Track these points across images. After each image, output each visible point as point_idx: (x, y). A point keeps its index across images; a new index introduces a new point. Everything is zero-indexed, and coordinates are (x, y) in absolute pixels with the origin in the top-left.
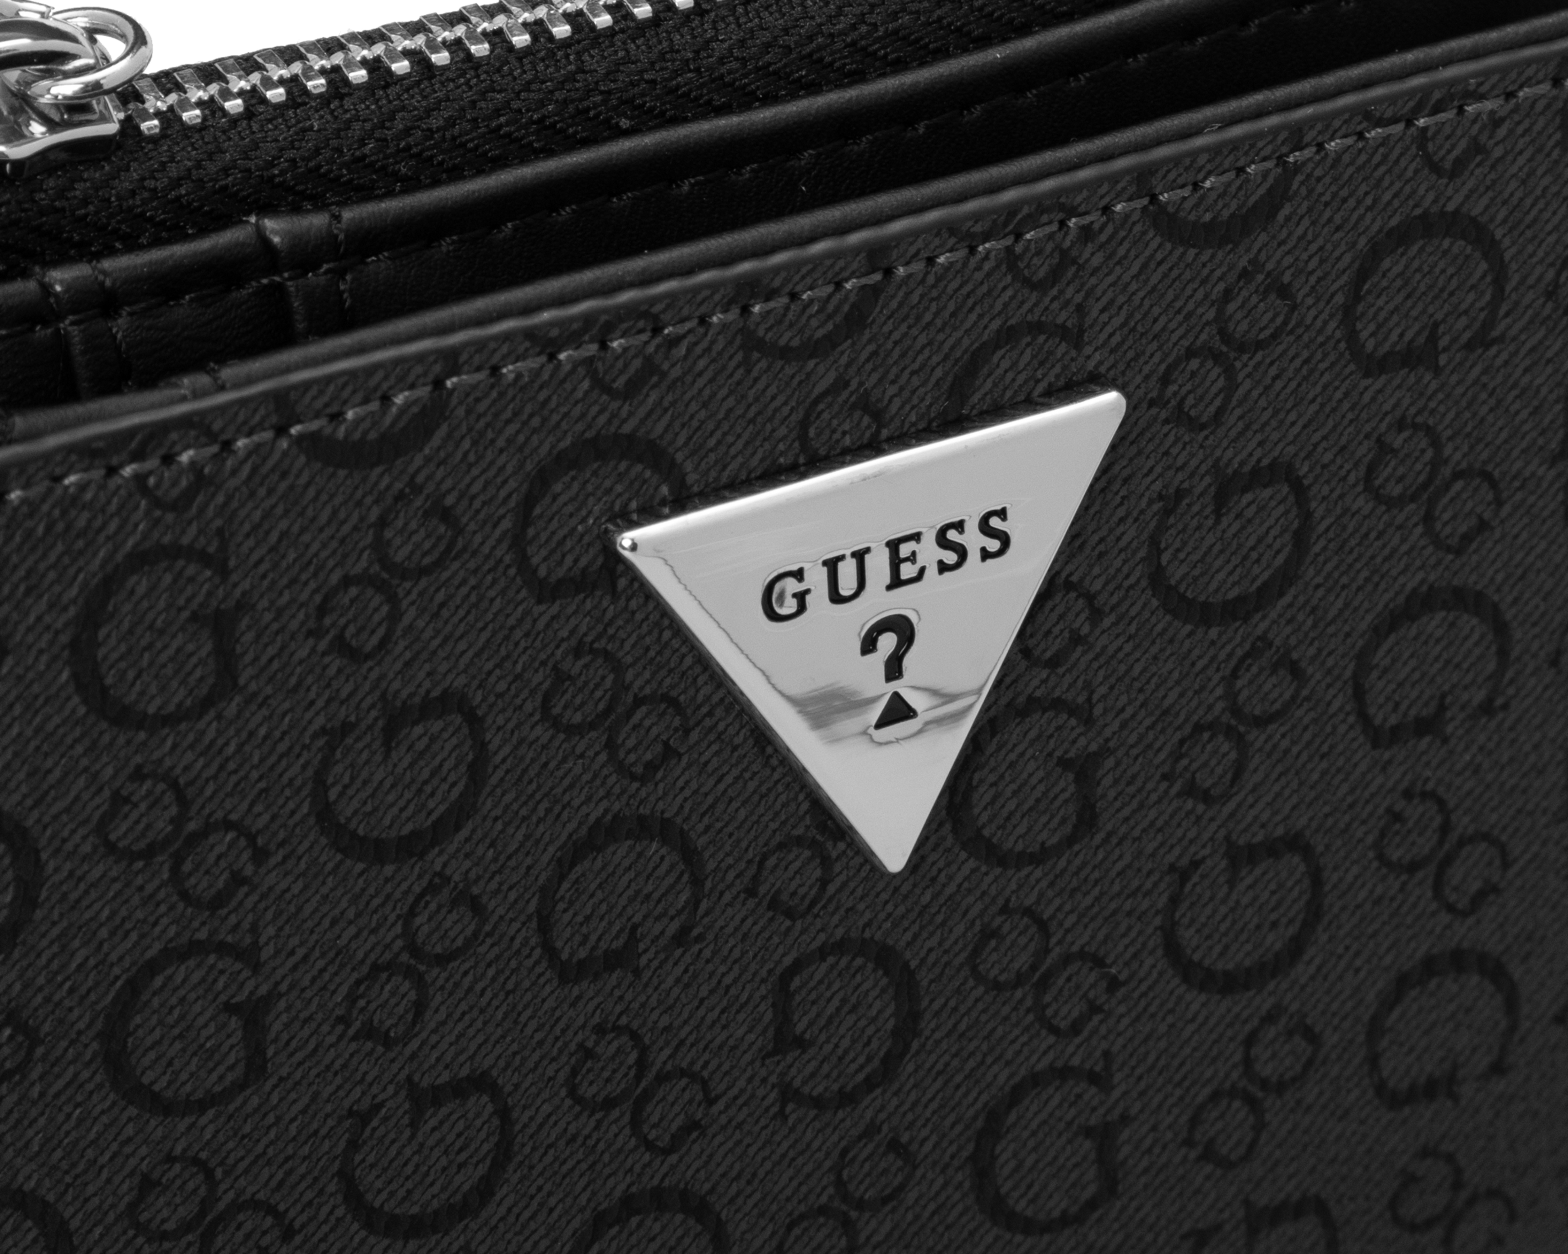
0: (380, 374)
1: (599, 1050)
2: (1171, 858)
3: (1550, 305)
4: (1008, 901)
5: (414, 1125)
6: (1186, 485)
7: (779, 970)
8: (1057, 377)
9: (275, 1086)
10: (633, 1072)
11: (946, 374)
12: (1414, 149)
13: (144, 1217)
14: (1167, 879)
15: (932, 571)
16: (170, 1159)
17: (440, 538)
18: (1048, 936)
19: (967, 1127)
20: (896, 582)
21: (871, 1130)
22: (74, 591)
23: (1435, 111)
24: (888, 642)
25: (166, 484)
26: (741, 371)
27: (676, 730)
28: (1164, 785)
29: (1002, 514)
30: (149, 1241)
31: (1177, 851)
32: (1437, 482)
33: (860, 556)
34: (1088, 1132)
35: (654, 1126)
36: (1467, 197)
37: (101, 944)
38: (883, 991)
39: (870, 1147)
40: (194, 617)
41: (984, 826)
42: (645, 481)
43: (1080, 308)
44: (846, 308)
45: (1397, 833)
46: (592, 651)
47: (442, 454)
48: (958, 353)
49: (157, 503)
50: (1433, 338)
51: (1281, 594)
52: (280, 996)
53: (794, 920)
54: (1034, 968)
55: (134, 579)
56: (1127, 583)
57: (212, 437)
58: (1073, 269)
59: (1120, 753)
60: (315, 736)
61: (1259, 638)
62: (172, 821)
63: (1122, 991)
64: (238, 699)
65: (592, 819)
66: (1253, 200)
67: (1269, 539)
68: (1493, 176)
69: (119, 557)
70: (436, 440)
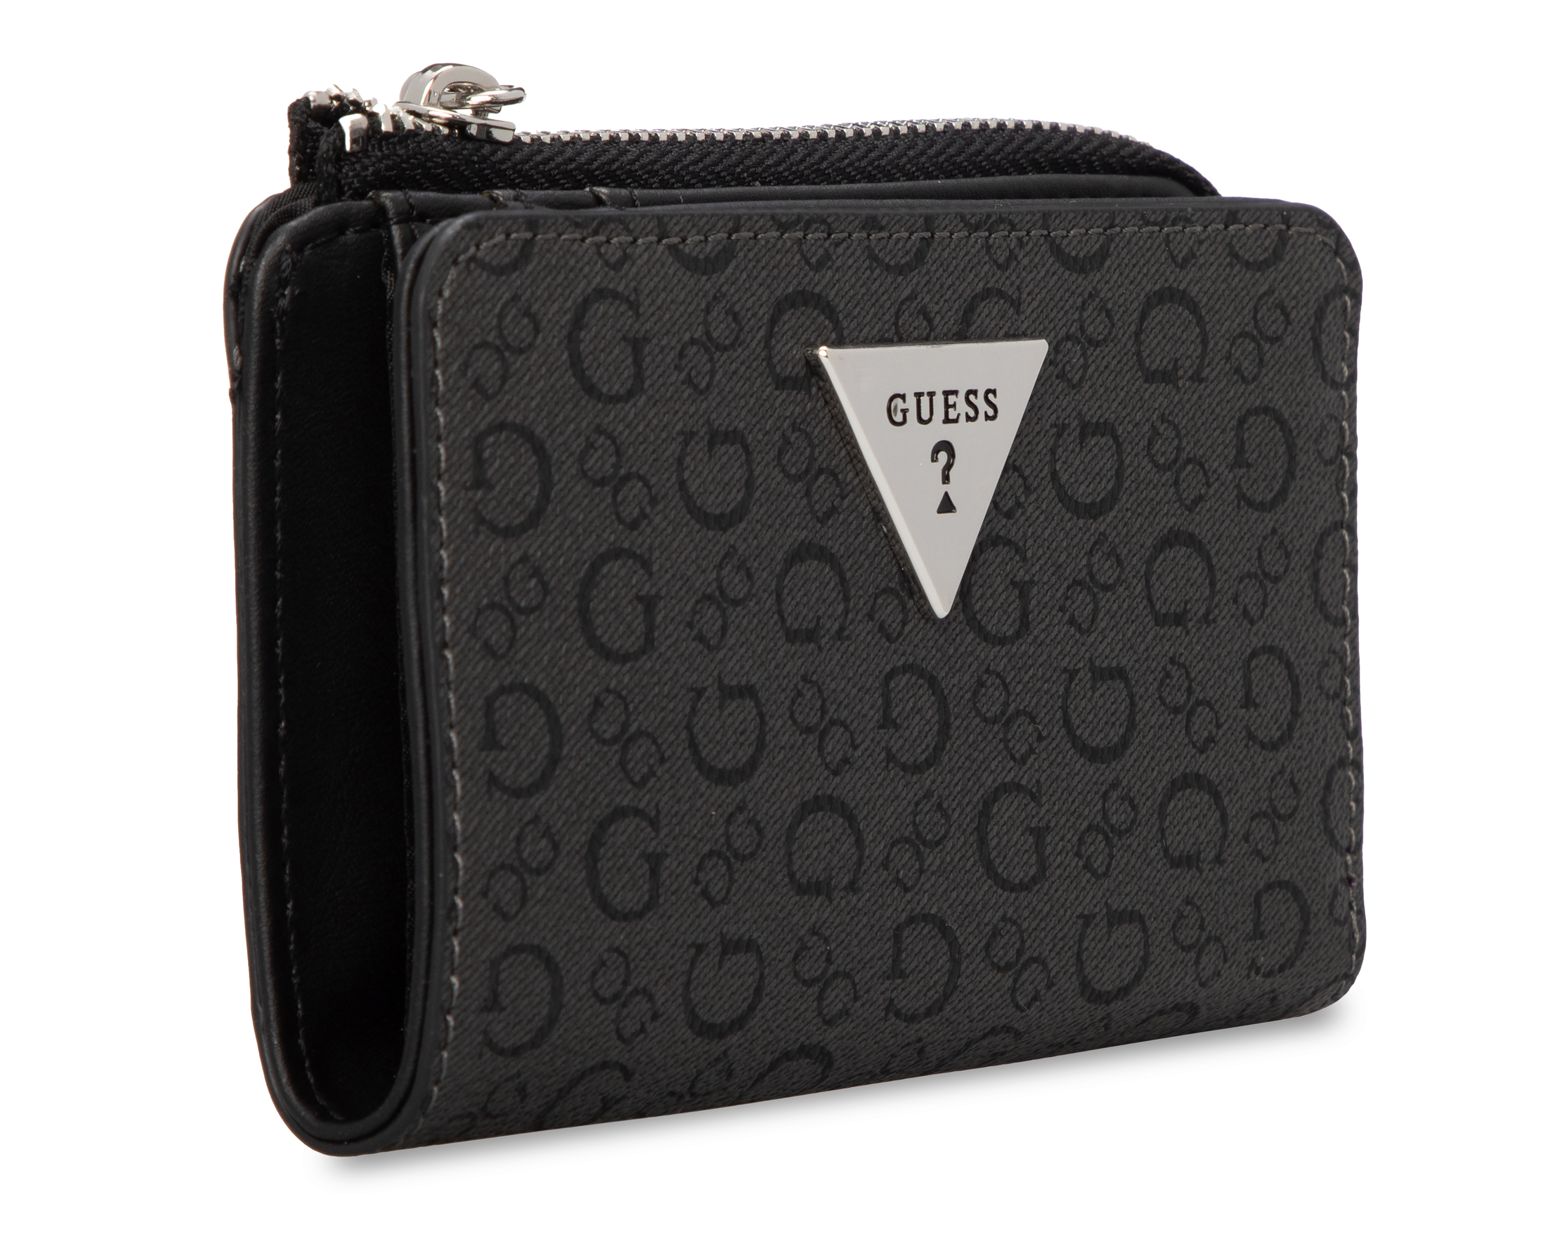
0: (705, 220)
1: (805, 691)
2: (1064, 663)
3: (1228, 365)
4: (989, 665)
5: (721, 707)
6: (1067, 421)
7: (884, 673)
8: (1009, 328)
9: (658, 658)
10: (819, 714)
11: (960, 307)
12: (1163, 246)
13: (596, 726)
14: (1064, 676)
15: (963, 418)
16: (608, 691)
17: (733, 330)
18: (1009, 694)
19: (974, 807)
20: (947, 420)
21: (928, 795)
22: (569, 304)
23: (1173, 225)
24: (943, 456)
25: (610, 252)
26: (868, 272)
27: (837, 496)
28: (1060, 614)
29: (994, 392)
30: (598, 742)
31: (1067, 660)
32: (1181, 461)
33: (931, 394)
34: (1031, 831)
35: (828, 754)
36: (1189, 283)
37: (578, 537)
38: (933, 704)
39: (929, 804)
40: (624, 338)
41: (977, 612)
42: (825, 327)
43: (1018, 288)
44: (914, 250)
45: (1168, 685)
46: (800, 430)
47: (734, 278)
48: (965, 296)
49: (607, 263)
50: (1176, 368)
51: (1111, 509)
52: (661, 598)
53: (891, 643)
54: (1003, 713)
55: (596, 305)
56: (1041, 475)
57: (630, 232)
58: (1015, 263)
59: (1040, 585)
60: (678, 434)
61: (1101, 534)
62: (613, 466)
63: (1045, 743)
64: (644, 398)
65: (800, 540)
66: (1094, 249)
67: (1104, 472)
68: (1200, 274)
69: (589, 290)
70: (730, 270)
